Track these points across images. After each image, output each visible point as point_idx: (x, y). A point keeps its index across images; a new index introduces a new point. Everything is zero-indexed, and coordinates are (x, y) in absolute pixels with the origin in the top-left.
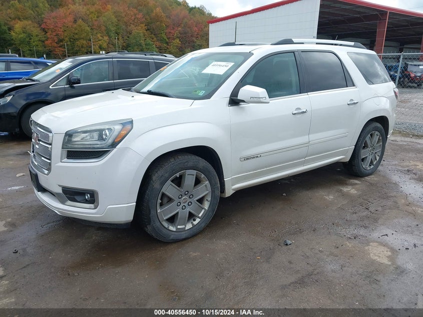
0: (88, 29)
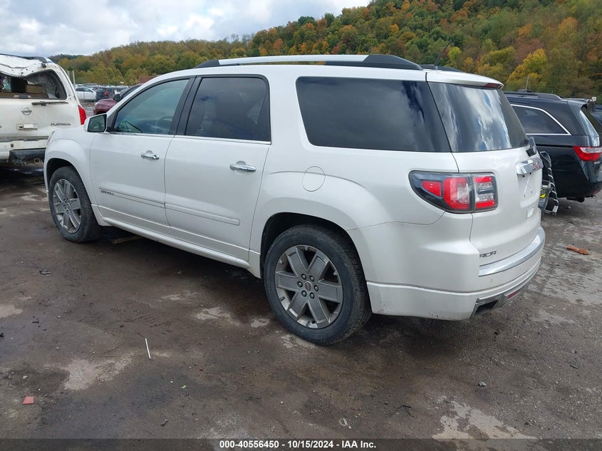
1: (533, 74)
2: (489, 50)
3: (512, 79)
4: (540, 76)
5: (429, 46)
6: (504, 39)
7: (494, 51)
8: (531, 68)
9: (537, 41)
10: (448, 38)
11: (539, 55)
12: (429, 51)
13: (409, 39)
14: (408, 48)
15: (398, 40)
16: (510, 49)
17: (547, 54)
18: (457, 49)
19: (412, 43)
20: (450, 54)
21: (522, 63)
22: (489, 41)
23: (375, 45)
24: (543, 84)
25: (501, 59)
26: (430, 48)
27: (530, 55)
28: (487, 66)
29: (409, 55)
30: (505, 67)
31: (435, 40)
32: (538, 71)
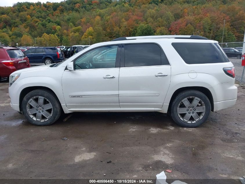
0: (193, 28)
1: (90, 36)
2: (72, 27)
3: (83, 38)
4: (93, 37)
5: (47, 25)
6: (77, 23)
7: (74, 27)
8: (89, 34)
9: (89, 24)
10: (54, 22)
11: (91, 29)
12: (47, 27)
13: (37, 22)
14: (37, 26)
15: (32, 22)
16: (80, 27)
17: (93, 29)
18: (59, 27)
19: (39, 24)
20: (56, 28)
21: (86, 32)
22: (71, 24)
23: (21, 24)
24: (95, 40)
25: (78, 30)
26: (47, 26)
27: (88, 29)
28: (73, 33)
29: (38, 29)
30: (80, 34)
31: (49, 23)
32: (91, 35)
